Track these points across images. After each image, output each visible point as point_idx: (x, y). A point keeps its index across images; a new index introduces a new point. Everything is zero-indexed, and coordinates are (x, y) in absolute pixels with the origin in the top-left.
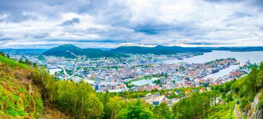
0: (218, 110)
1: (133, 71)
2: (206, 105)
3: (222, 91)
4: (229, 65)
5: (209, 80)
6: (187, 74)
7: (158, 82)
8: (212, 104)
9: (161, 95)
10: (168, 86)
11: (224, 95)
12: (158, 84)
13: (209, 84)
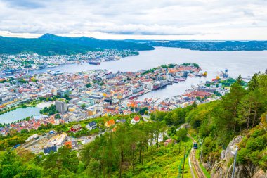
0: (161, 153)
2: (140, 145)
3: (169, 122)
4: (186, 76)
5: (147, 103)
6: (108, 92)
7: (50, 111)
8: (151, 144)
9: (60, 133)
10: (73, 115)
11: (173, 129)
12: (51, 114)
13: (146, 109)
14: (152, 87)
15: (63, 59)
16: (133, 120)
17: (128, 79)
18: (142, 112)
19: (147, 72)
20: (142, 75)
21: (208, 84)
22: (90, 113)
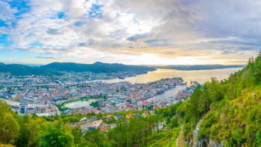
1: (67, 92)
3: (166, 115)
4: (175, 85)
5: (153, 103)
6: (129, 96)
7: (95, 105)
8: (154, 131)
9: (98, 119)
10: (107, 109)
11: (169, 119)
12: (96, 107)
13: (152, 106)
14: (155, 92)
15: (104, 75)
16: (144, 114)
17: (141, 88)
18: (150, 108)
19: (153, 83)
20: (150, 85)
21: (188, 89)
22: (117, 109)
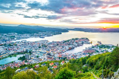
5: (66, 55)
13: (66, 58)
14: (68, 48)
15: (28, 35)
16: (61, 63)
17: (58, 45)
19: (66, 41)
20: (63, 43)
21: (93, 47)
22: (41, 60)
